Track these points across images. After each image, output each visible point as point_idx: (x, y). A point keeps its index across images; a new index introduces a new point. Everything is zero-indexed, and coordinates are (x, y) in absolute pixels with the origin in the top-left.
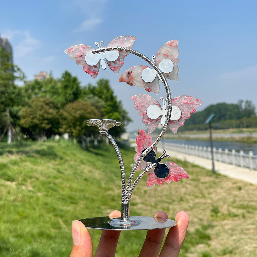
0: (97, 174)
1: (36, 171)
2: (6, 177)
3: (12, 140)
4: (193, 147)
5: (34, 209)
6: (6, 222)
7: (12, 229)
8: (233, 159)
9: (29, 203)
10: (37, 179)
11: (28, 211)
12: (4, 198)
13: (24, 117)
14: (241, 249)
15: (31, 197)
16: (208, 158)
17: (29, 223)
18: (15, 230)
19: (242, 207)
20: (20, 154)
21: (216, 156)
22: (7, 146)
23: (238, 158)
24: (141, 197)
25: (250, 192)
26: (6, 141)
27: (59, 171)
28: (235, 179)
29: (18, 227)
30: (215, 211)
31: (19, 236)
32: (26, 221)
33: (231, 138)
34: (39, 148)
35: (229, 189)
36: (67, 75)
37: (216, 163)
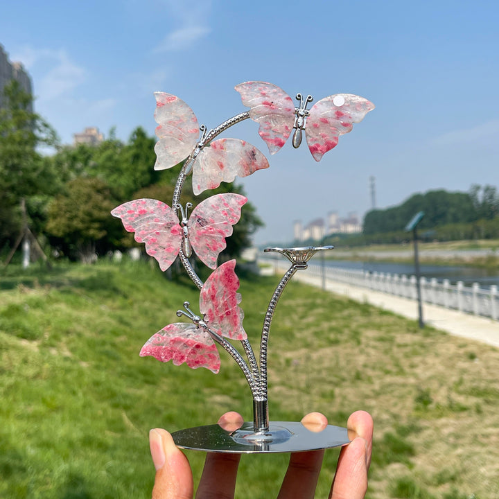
1: (78, 320)
2: (20, 332)
3: (31, 261)
4: (382, 276)
5: (74, 393)
6: (20, 417)
7: (31, 431)
8: (460, 300)
9: (65, 382)
10: (79, 335)
11: (61, 398)
12: (16, 371)
13: (55, 217)
14: (473, 473)
15: (68, 371)
16: (409, 298)
17: (63, 420)
18: (37, 432)
19: (476, 392)
20: (46, 287)
21: (425, 295)
22: (22, 272)
23: (468, 297)
24: (279, 371)
25: (492, 363)
26: (20, 262)
27: (121, 321)
28: (463, 339)
29: (43, 427)
30: (424, 399)
31: (46, 445)
32: (58, 417)
33: (456, 259)
34: (83, 276)
35: (451, 359)
36: (140, 133)
37: (426, 307)
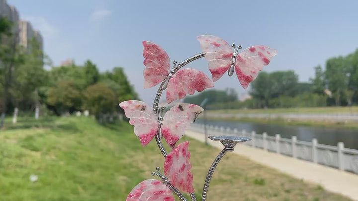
0: (112, 146)
1: (59, 143)
5: (56, 176)
10: (60, 149)
13: (51, 96)
36: (89, 62)
